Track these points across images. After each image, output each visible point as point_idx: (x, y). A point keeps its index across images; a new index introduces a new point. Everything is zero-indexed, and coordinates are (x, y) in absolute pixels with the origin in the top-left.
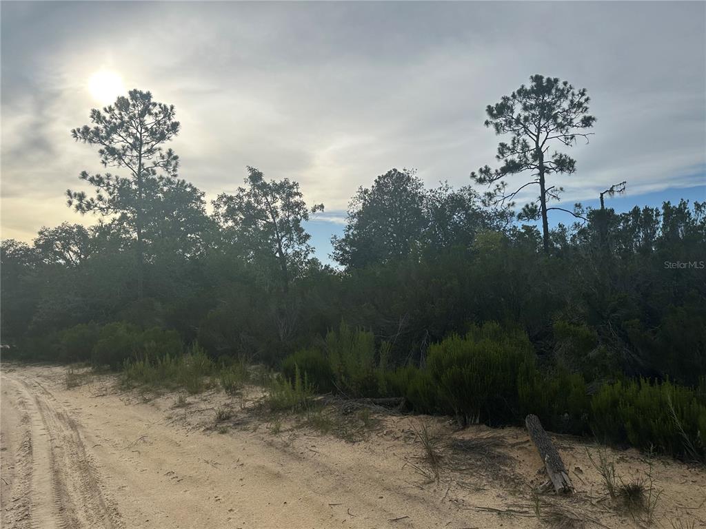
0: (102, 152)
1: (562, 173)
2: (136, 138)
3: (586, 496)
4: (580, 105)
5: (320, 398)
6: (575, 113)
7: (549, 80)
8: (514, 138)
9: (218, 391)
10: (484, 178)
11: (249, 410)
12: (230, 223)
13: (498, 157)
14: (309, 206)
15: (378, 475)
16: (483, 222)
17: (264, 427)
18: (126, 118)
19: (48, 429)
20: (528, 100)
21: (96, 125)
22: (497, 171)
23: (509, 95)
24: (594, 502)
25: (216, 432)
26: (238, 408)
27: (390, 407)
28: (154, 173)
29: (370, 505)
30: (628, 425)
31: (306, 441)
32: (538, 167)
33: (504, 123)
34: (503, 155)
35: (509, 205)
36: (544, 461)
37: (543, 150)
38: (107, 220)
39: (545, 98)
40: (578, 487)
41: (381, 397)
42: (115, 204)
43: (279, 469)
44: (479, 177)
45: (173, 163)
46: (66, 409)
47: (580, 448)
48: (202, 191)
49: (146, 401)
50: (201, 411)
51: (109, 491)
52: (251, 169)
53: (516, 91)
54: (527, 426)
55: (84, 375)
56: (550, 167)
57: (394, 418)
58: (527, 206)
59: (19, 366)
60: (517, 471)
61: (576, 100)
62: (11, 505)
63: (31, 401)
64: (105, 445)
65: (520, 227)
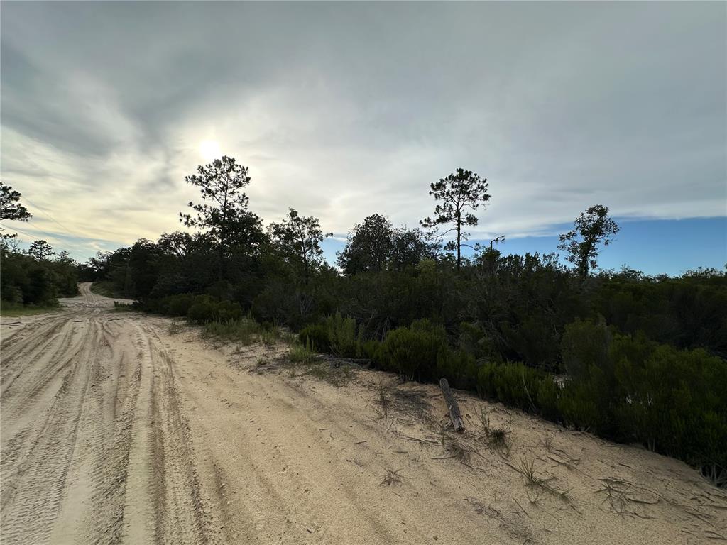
0: (203, 191)
1: (470, 225)
2: (224, 185)
3: (472, 434)
4: (483, 188)
5: (321, 356)
6: (480, 192)
7: (466, 172)
8: (445, 203)
9: (261, 345)
10: (427, 224)
11: (278, 360)
12: (277, 239)
13: (435, 213)
14: (324, 234)
15: (350, 411)
16: (425, 250)
17: (286, 372)
18: (219, 172)
19: (153, 363)
20: (454, 182)
21: (200, 175)
22: (434, 221)
23: (444, 178)
24: (476, 439)
25: (256, 373)
26: (271, 358)
27: (362, 364)
28: (234, 206)
29: (344, 431)
30: (498, 390)
31: (310, 384)
32: (457, 221)
33: (440, 194)
34: (438, 212)
35: (440, 241)
36: (449, 409)
37: (461, 211)
38: (203, 232)
39: (464, 182)
40: (467, 427)
41: (357, 358)
42: (209, 222)
43: (291, 402)
44: (424, 223)
45: (246, 201)
46: (167, 349)
47: (470, 400)
48: (262, 218)
49: (216, 348)
50: (248, 358)
51: (185, 411)
52: (291, 209)
53: (448, 176)
54: (441, 385)
55: (181, 326)
56: (464, 221)
57: (364, 372)
58: (450, 242)
59: (143, 315)
60: (433, 414)
61: (481, 184)
62: (121, 417)
63: (146, 342)
64: (187, 377)
65: (445, 254)
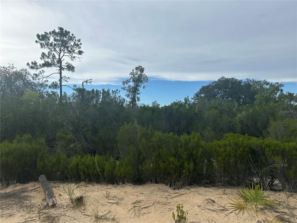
1: (69, 71)
3: (62, 205)
6: (76, 48)
7: (66, 31)
8: (49, 52)
10: (34, 67)
13: (41, 58)
16: (32, 87)
20: (56, 37)
22: (40, 64)
23: (48, 32)
24: (65, 207)
30: (81, 173)
32: (59, 67)
33: (45, 44)
34: (43, 58)
35: (45, 81)
36: (45, 195)
37: (62, 60)
39: (64, 38)
40: (59, 202)
44: (31, 65)
47: (62, 186)
53: (51, 31)
54: (40, 180)
56: (64, 68)
58: (53, 83)
61: (76, 43)
65: (50, 92)
